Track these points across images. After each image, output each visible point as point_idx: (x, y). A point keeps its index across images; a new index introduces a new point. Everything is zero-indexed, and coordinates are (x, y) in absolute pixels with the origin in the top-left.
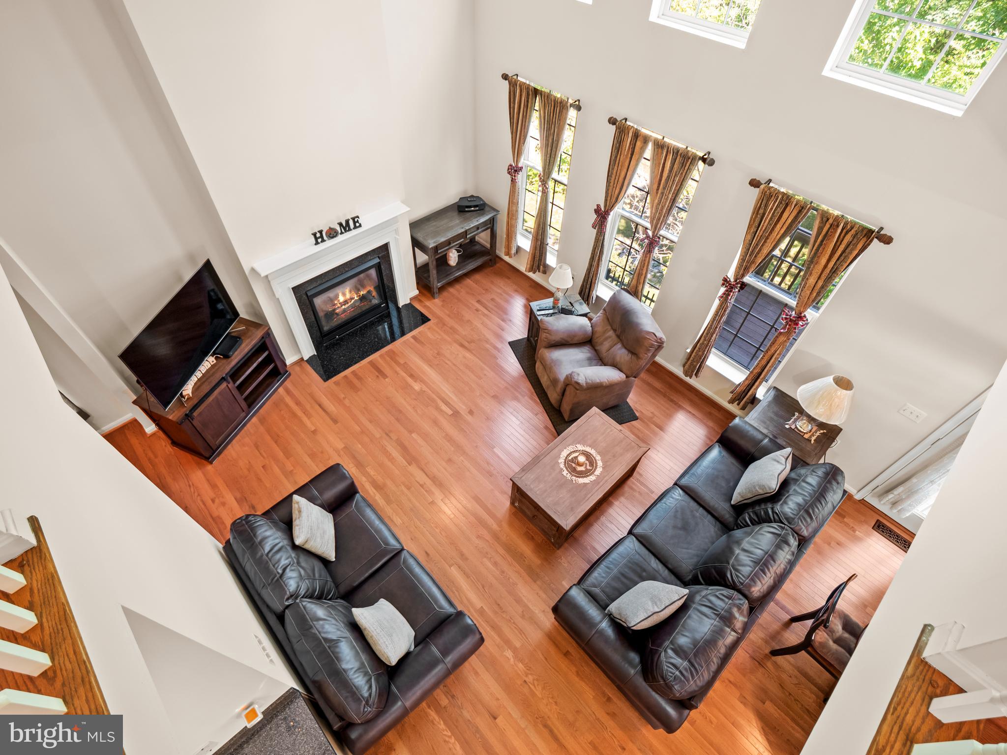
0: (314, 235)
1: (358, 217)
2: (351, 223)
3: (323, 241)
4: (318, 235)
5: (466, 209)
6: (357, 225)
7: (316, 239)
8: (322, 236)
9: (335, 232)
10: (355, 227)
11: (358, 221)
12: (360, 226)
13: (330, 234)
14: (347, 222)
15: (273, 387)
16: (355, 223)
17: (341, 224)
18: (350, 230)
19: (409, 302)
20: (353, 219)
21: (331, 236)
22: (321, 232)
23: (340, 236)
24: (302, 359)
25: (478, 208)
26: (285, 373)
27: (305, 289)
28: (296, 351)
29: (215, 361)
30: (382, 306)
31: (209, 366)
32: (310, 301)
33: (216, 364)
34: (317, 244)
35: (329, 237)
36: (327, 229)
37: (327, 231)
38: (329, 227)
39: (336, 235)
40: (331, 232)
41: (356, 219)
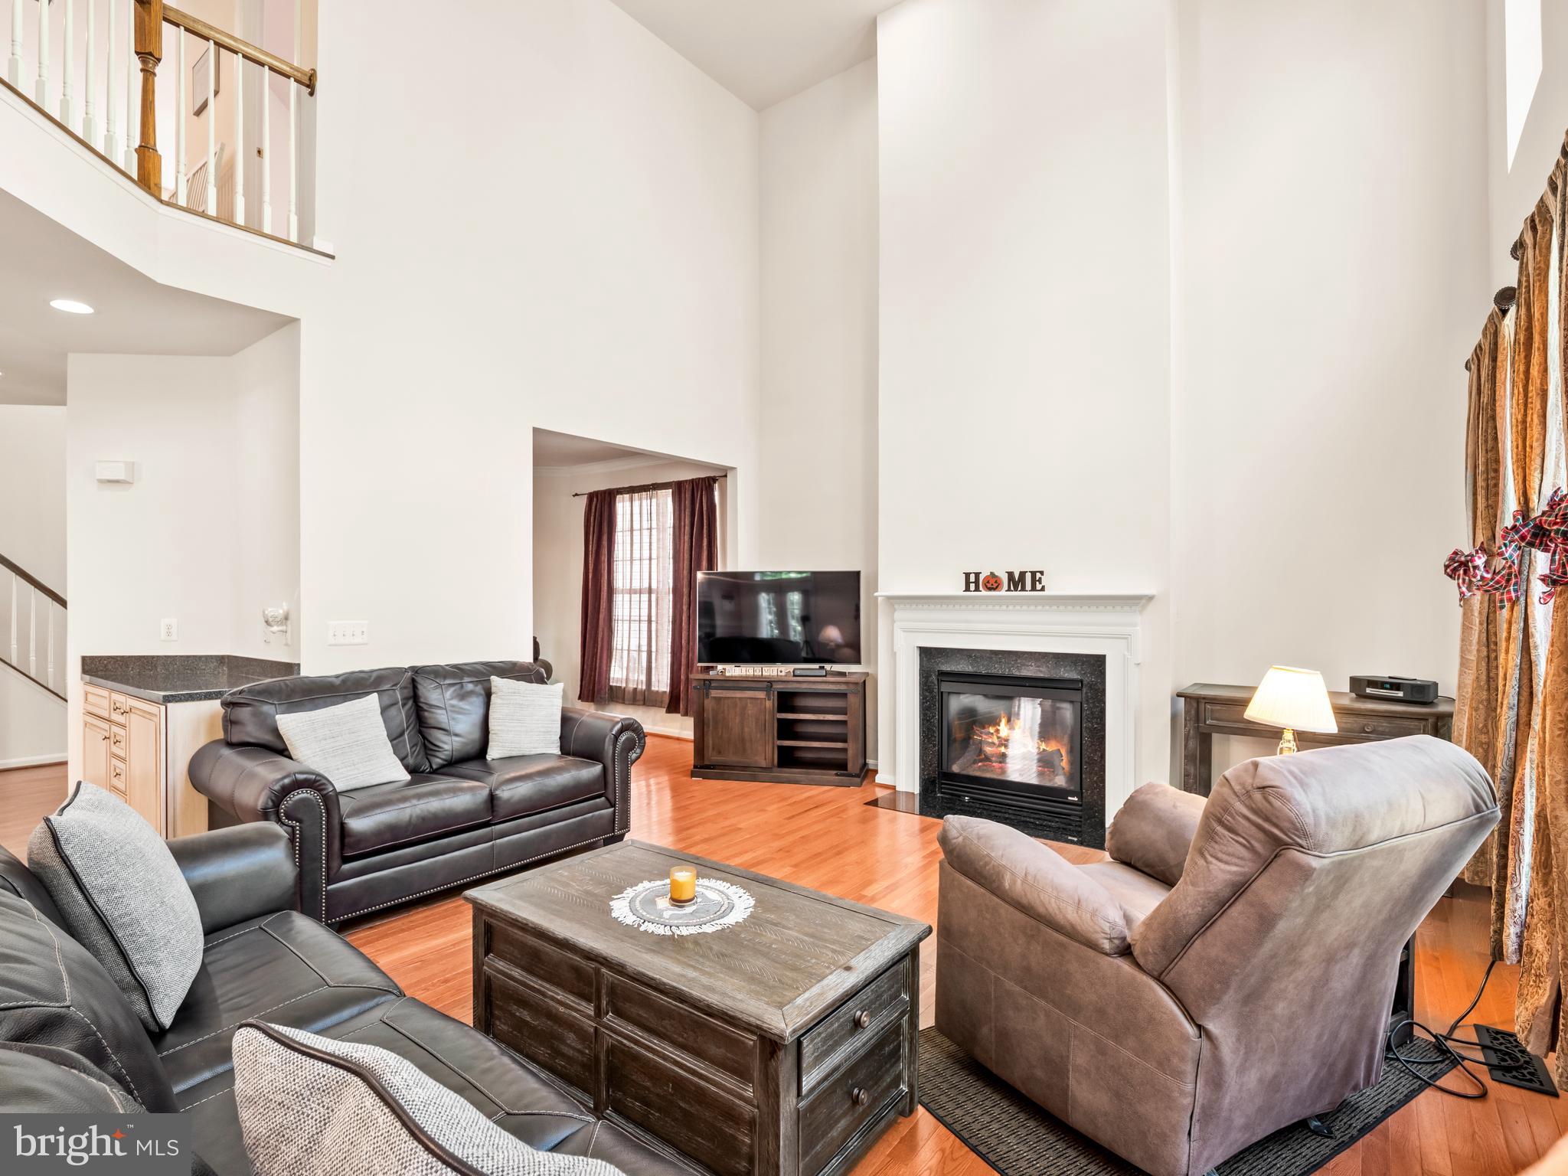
0: (967, 575)
1: (1042, 573)
2: (1028, 576)
3: (977, 589)
4: (972, 578)
5: (1369, 690)
6: (1039, 587)
7: (968, 584)
8: (977, 582)
10: (1034, 588)
11: (1040, 581)
12: (1043, 589)
13: (988, 582)
14: (1023, 574)
16: (1034, 581)
17: (1011, 575)
18: (1023, 589)
20: (1033, 574)
21: (989, 586)
22: (977, 575)
23: (1003, 593)
24: (894, 788)
25: (1400, 694)
26: (853, 776)
27: (938, 664)
28: (894, 770)
29: (783, 674)
30: (1070, 798)
31: (775, 673)
32: (942, 693)
33: (781, 676)
34: (967, 589)
35: (986, 586)
36: (989, 574)
37: (987, 577)
38: (992, 573)
39: (997, 587)
40: (992, 581)
41: (1038, 575)
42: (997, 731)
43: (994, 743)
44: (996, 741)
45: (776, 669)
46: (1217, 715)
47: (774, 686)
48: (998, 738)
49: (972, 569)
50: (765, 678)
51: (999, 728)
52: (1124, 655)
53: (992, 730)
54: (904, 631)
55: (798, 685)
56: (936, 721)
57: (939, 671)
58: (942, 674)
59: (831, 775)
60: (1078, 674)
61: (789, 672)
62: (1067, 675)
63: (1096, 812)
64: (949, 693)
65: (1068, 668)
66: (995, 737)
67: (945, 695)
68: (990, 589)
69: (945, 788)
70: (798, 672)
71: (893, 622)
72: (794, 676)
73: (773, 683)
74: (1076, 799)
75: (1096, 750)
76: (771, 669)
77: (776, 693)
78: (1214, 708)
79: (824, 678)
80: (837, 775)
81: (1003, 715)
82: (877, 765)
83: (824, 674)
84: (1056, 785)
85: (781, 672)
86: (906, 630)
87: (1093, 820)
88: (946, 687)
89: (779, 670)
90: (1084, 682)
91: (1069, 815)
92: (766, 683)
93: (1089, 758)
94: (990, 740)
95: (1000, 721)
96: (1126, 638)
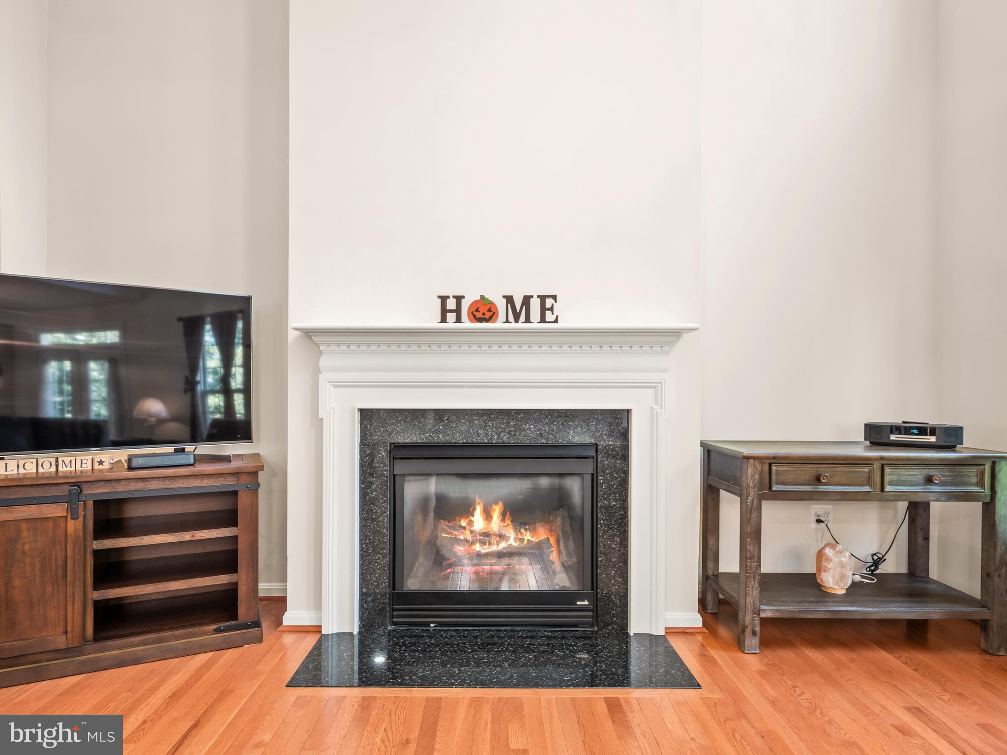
0: (444, 299)
1: (554, 297)
2: (535, 304)
4: (451, 304)
5: (893, 437)
6: (549, 316)
7: (444, 311)
8: (458, 311)
9: (489, 310)
11: (551, 309)
12: (556, 321)
13: (477, 310)
14: (527, 300)
15: (201, 640)
16: (543, 310)
17: (509, 299)
19: (662, 632)
20: (543, 298)
21: (478, 315)
22: (459, 299)
23: (499, 324)
24: (317, 629)
25: (933, 439)
26: (248, 627)
27: (390, 434)
28: (317, 601)
29: (106, 466)
30: (578, 603)
31: (87, 466)
32: (394, 475)
33: (101, 471)
34: (444, 320)
35: (475, 316)
36: (479, 298)
37: (475, 302)
38: (482, 297)
39: (491, 317)
40: (483, 309)
41: (549, 302)
42: (471, 523)
43: (467, 541)
44: (469, 537)
45: (90, 458)
46: (782, 478)
47: (88, 491)
48: (472, 532)
49: (451, 291)
50: (66, 477)
51: (472, 519)
52: (652, 407)
53: (463, 523)
54: (335, 386)
55: (140, 486)
56: (386, 520)
57: (391, 444)
58: (396, 447)
59: (208, 633)
60: (592, 437)
61: (120, 461)
62: (577, 439)
63: (614, 616)
64: (404, 475)
65: (579, 429)
66: (468, 532)
67: (398, 479)
68: (480, 320)
69: (398, 616)
70: (136, 463)
71: (317, 371)
72: (130, 468)
73: (84, 486)
74: (586, 603)
75: (614, 536)
76: (79, 459)
77: (90, 504)
78: (780, 469)
79: (191, 469)
80: (218, 631)
81: (477, 500)
82: (285, 590)
83: (192, 461)
84: (557, 588)
85: (101, 463)
86: (338, 385)
87: (610, 628)
88: (400, 467)
89: (97, 459)
90: (600, 447)
91: (576, 625)
92: (67, 488)
93: (605, 546)
94: (462, 537)
95: (474, 509)
96: (655, 387)
